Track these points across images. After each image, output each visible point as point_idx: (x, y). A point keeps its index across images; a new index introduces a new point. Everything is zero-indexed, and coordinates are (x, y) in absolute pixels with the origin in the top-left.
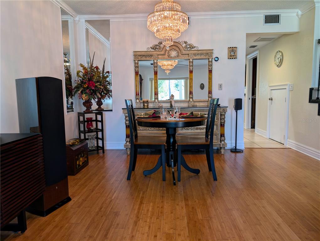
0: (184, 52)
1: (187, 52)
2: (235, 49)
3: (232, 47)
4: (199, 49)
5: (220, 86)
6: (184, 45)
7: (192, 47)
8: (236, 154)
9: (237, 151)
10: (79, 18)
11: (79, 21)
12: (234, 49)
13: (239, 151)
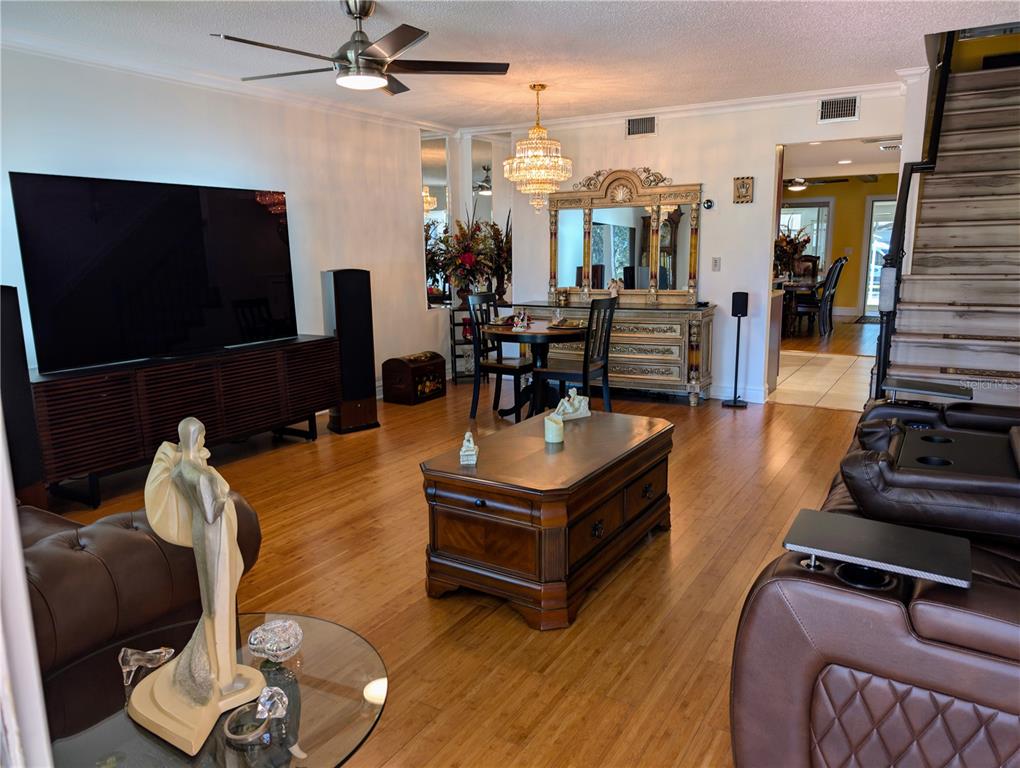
0: (641, 191)
1: (649, 191)
2: (750, 181)
3: (741, 176)
4: (674, 183)
5: (716, 263)
6: (643, 176)
7: (659, 179)
8: (735, 412)
9: (738, 404)
10: (461, 134)
11: (461, 138)
12: (746, 181)
13: (741, 404)
